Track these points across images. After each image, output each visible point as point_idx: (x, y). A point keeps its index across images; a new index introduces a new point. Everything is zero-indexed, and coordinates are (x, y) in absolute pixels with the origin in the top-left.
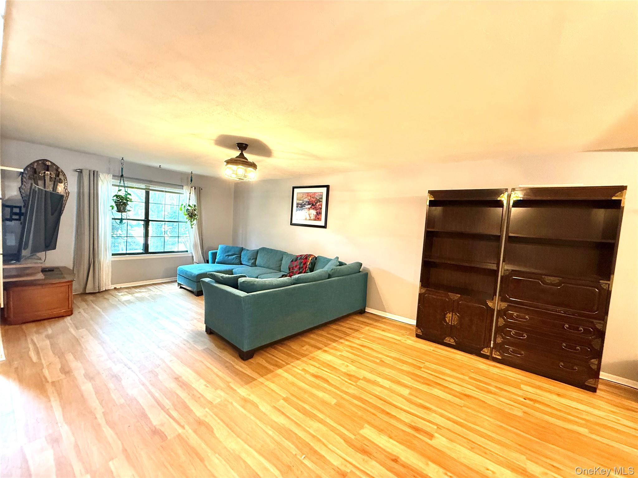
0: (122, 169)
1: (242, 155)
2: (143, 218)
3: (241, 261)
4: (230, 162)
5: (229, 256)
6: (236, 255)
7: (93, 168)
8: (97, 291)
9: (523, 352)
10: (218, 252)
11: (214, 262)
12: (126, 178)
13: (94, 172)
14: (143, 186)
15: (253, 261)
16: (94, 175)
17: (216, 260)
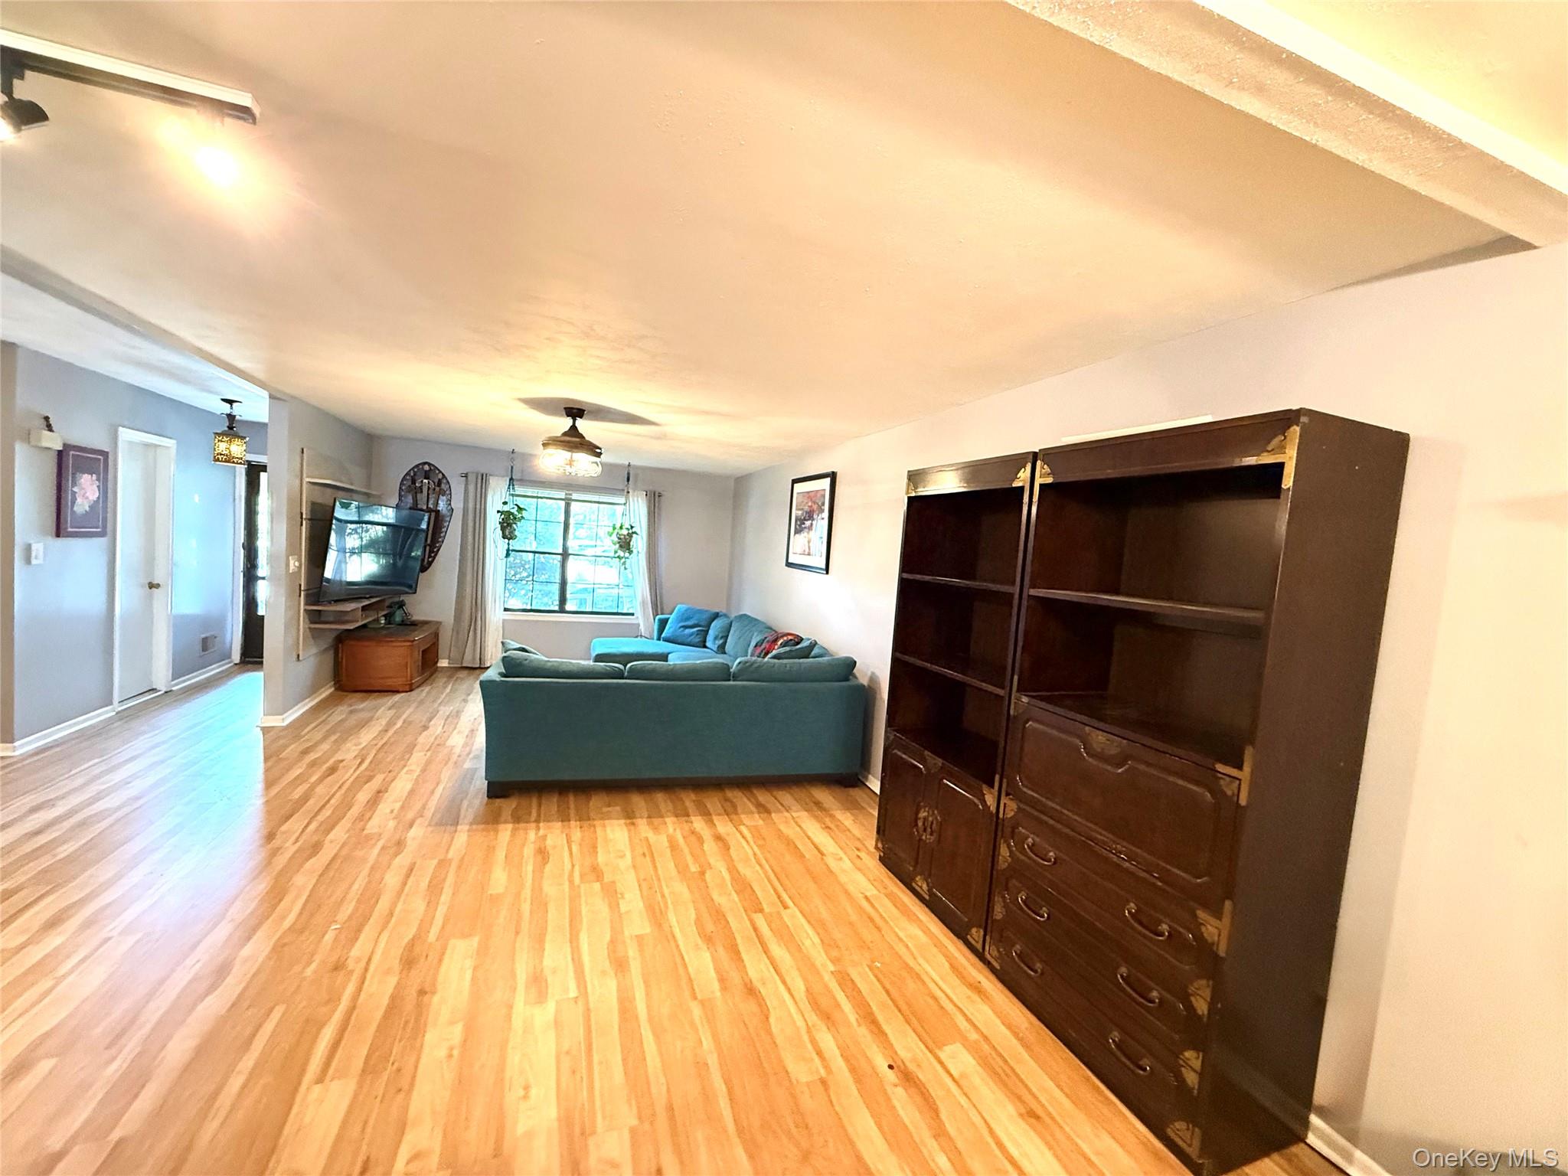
0: (512, 467)
1: (574, 428)
2: (561, 551)
3: (705, 641)
4: (551, 442)
5: (686, 627)
6: (700, 626)
7: (483, 470)
8: (478, 666)
9: (1038, 966)
10: (672, 618)
11: (659, 639)
12: (518, 480)
13: (482, 475)
14: (562, 495)
15: (721, 642)
16: (483, 479)
17: (663, 635)
